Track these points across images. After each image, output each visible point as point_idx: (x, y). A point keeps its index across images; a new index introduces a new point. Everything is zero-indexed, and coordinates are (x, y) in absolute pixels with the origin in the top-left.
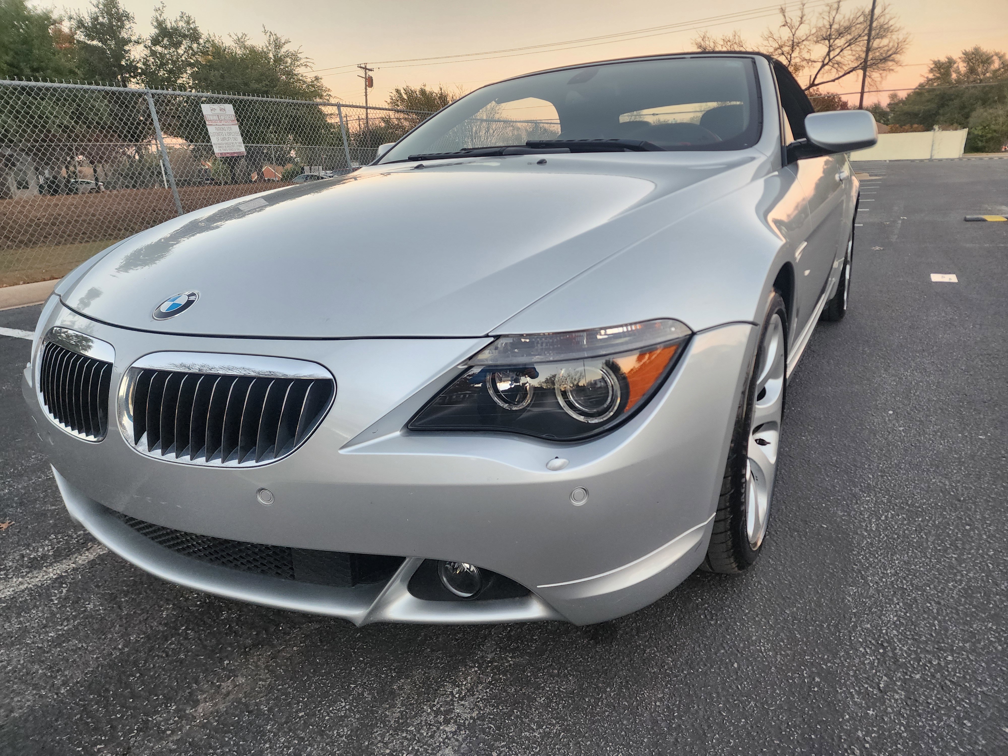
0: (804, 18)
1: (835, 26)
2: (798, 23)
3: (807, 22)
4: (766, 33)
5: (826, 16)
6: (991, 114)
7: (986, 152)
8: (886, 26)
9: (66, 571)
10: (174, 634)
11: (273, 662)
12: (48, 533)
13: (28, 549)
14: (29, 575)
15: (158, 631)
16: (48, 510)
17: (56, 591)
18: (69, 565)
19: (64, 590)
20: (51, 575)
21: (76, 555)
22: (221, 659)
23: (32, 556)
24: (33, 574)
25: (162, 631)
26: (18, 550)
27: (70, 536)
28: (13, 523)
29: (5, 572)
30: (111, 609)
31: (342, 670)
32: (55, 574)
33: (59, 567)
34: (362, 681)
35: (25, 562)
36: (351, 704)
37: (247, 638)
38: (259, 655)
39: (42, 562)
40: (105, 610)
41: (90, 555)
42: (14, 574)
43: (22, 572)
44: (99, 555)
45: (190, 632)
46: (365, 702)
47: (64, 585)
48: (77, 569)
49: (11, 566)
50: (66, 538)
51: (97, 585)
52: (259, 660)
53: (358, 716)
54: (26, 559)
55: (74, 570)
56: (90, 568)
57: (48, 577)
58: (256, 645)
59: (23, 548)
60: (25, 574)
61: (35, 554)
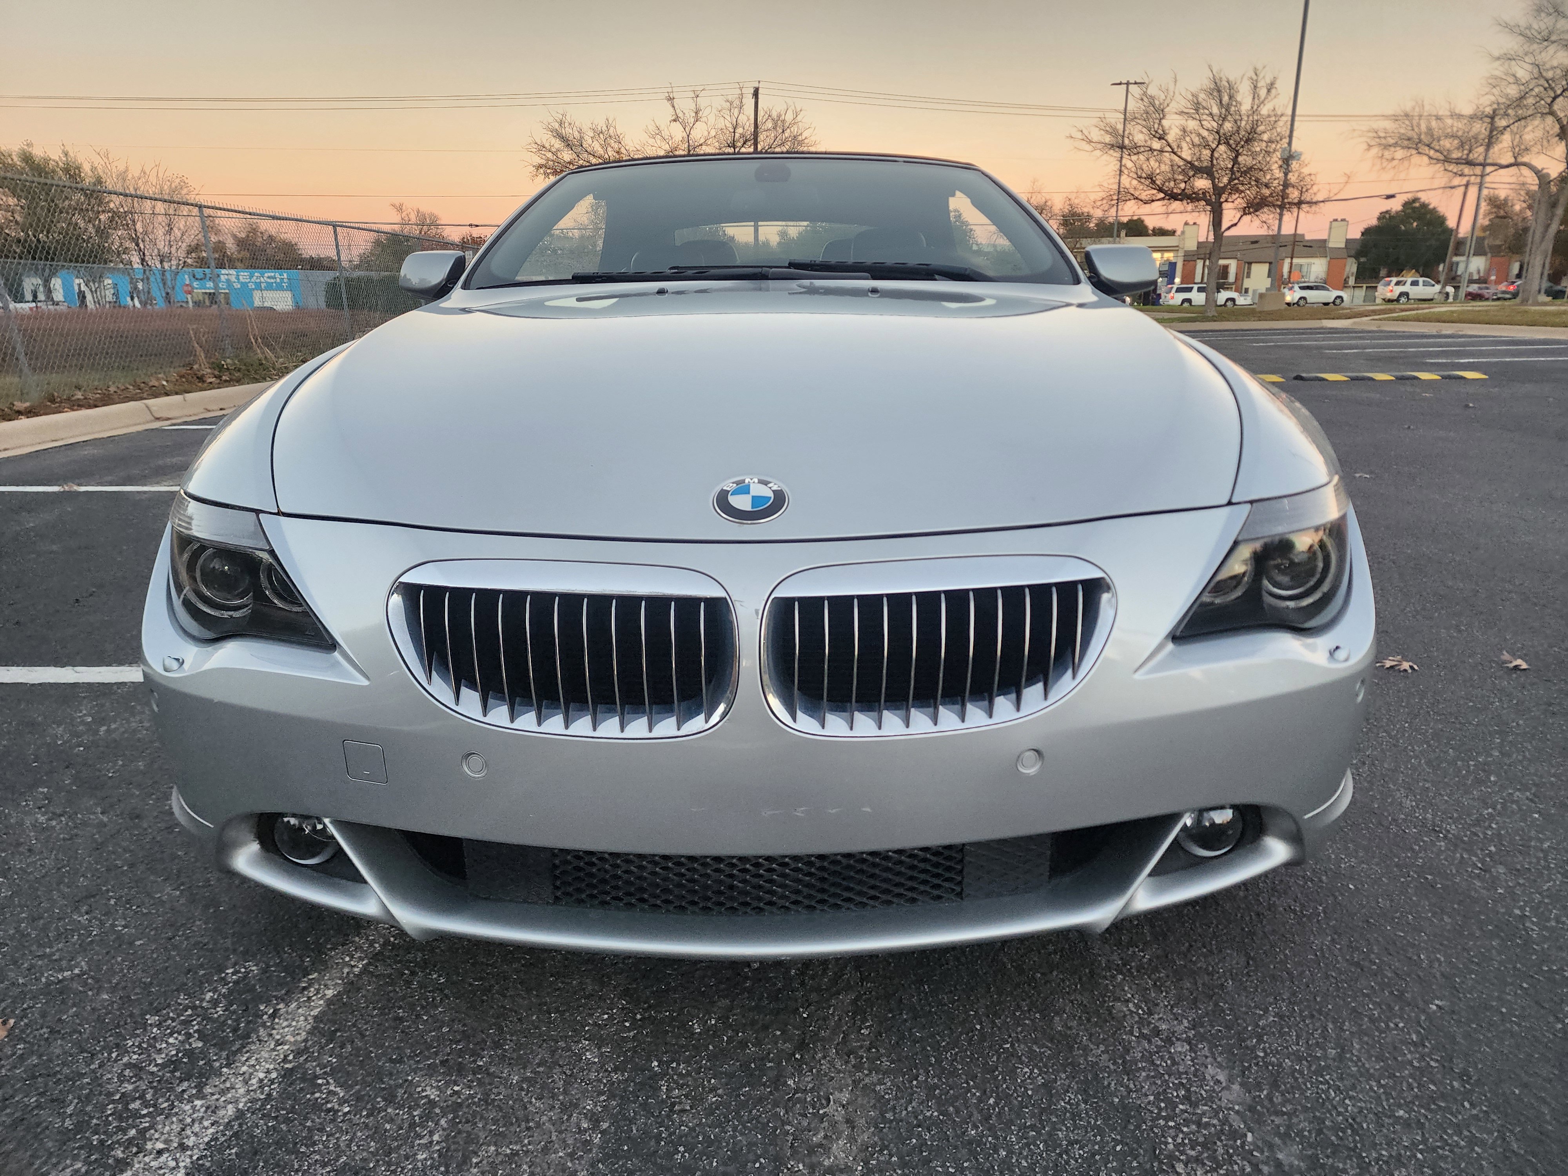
0: (700, 114)
1: (740, 130)
2: (692, 120)
3: (704, 119)
4: (652, 129)
5: (726, 113)
8: (800, 138)
9: (285, 1060)
10: (655, 1077)
11: (856, 1058)
12: (131, 1015)
13: (128, 1052)
14: (208, 1090)
15: (619, 1082)
16: (64, 979)
17: (317, 1095)
18: (274, 1050)
19: (332, 1088)
20: (262, 1075)
21: (262, 1032)
22: (778, 1082)
23: (159, 1061)
24: (215, 1086)
25: (626, 1080)
26: (109, 1061)
27: (194, 1008)
28: (12, 1021)
29: (138, 1102)
30: (480, 1083)
31: (967, 1035)
32: (268, 1072)
33: (256, 1059)
34: (1010, 1036)
35: (160, 1074)
36: (1036, 1066)
37: (776, 1043)
38: (824, 1057)
39: (201, 1063)
40: (470, 1087)
41: (294, 1023)
42: (168, 1100)
43: (184, 1091)
44: (315, 1017)
45: (674, 1065)
46: (1049, 1058)
47: (320, 1081)
48: (303, 1051)
49: (136, 1090)
50: (189, 1012)
51: (391, 1060)
52: (831, 1063)
53: (1063, 1076)
54: (155, 1069)
55: (298, 1053)
56: (330, 1041)
57: (261, 1081)
58: (802, 1046)
59: (114, 1055)
60: (194, 1092)
61: (163, 1056)
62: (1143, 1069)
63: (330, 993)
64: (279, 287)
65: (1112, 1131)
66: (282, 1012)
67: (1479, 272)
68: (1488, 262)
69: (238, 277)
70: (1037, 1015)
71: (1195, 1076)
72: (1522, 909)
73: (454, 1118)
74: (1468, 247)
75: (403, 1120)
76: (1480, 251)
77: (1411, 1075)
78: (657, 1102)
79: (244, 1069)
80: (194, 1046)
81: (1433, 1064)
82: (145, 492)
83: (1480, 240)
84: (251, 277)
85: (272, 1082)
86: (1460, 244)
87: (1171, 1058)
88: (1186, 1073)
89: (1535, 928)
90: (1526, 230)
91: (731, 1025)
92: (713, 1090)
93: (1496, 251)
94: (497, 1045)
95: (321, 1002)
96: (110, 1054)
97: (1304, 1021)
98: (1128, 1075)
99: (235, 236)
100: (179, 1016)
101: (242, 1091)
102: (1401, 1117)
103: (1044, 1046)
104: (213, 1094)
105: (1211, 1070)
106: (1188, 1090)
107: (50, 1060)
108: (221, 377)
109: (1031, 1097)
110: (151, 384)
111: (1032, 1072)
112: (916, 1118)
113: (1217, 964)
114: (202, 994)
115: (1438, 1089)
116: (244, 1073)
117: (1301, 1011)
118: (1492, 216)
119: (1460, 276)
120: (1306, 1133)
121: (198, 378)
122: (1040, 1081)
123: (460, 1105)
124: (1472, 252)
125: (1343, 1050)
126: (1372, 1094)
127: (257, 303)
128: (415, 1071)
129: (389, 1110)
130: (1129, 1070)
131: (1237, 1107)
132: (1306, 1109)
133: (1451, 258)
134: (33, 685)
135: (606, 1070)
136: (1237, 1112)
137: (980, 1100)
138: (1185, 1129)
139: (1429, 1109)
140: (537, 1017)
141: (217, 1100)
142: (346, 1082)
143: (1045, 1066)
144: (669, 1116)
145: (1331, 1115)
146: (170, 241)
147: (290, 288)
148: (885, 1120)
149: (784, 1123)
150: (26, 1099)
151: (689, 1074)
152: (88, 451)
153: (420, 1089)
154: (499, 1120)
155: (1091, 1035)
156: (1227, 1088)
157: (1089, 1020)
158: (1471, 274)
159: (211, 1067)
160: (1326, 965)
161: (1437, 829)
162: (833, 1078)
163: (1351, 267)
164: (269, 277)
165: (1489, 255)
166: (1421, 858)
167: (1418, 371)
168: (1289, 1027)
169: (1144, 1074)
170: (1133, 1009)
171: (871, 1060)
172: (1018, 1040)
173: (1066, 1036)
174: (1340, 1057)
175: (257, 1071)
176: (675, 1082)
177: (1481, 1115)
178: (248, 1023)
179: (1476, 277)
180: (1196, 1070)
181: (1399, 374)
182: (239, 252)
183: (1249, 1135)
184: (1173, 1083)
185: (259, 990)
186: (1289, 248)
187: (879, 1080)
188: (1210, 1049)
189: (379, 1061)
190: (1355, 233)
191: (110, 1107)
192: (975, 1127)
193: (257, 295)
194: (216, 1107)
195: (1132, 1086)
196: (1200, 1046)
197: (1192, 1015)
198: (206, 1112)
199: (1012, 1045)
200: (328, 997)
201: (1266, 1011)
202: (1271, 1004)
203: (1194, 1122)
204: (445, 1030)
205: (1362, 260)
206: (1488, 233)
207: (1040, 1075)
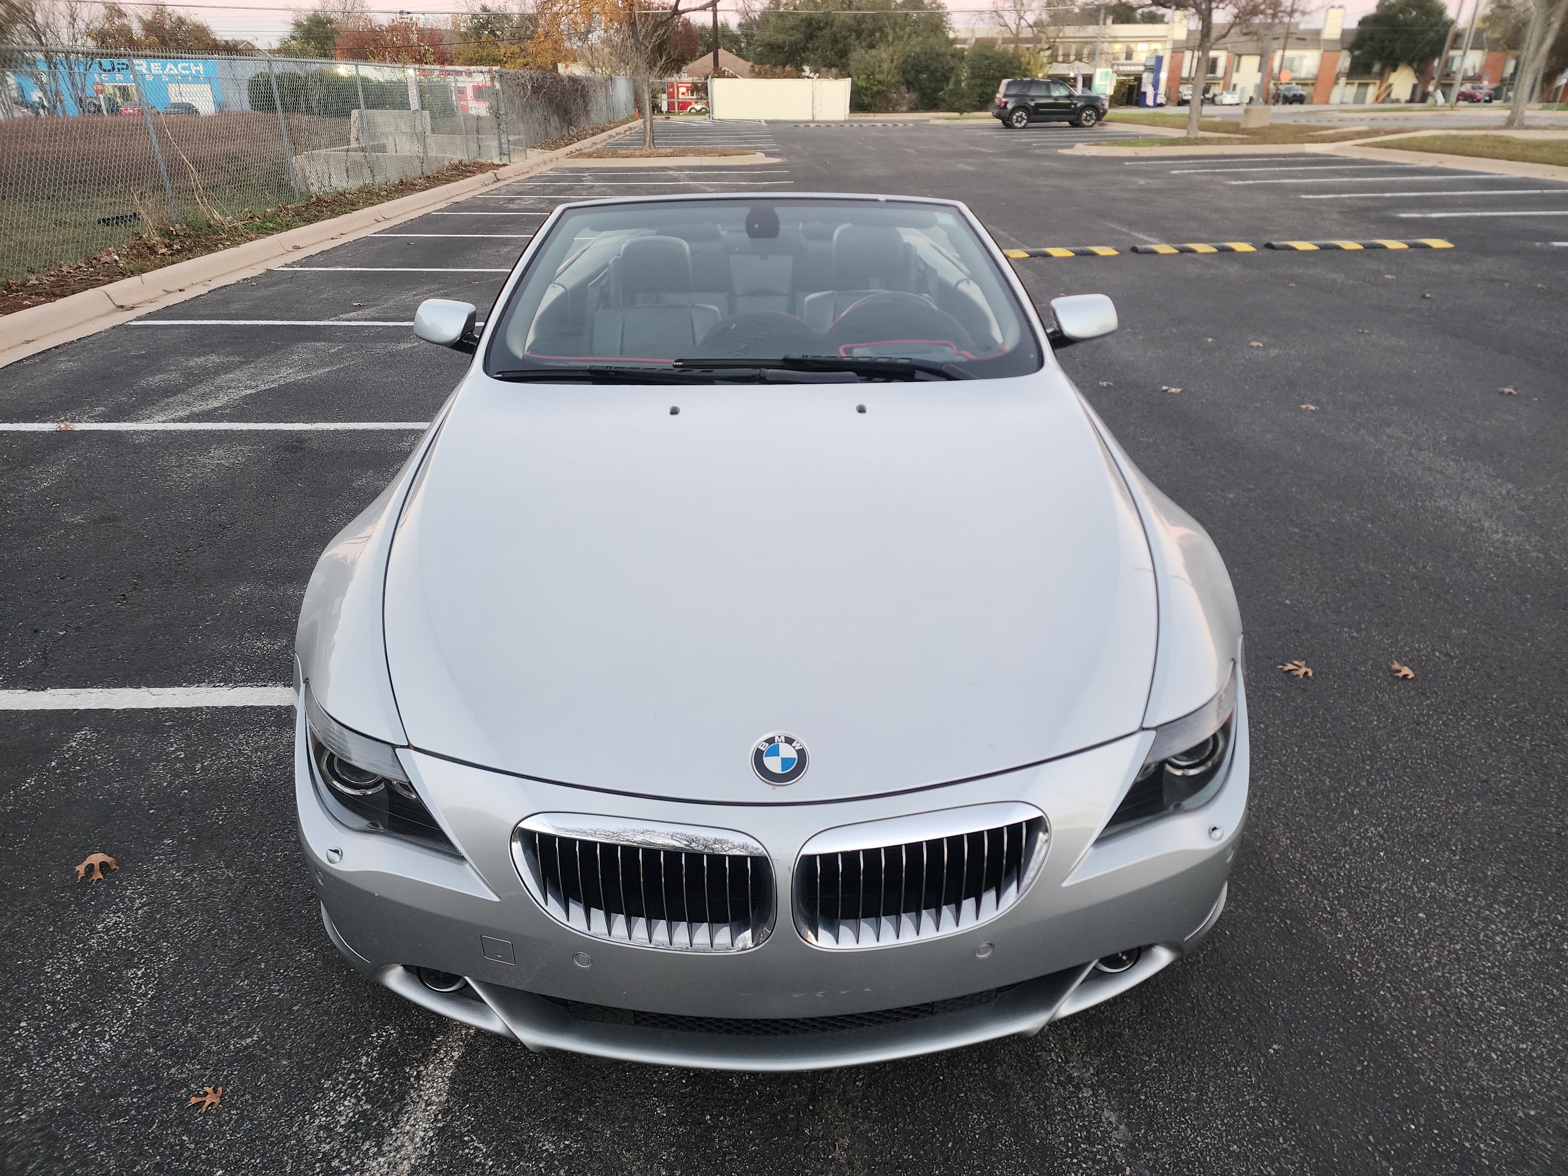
6: (872, 57)
7: (874, 112)
9: (436, 1120)
10: (709, 1129)
11: (853, 1107)
12: (310, 1080)
13: (317, 1115)
14: (385, 1148)
15: (684, 1134)
16: (247, 1047)
17: (467, 1151)
18: (425, 1110)
19: (476, 1144)
20: (422, 1134)
21: (413, 1094)
22: (798, 1131)
23: (343, 1123)
24: (390, 1145)
25: (689, 1133)
26: (305, 1124)
27: (356, 1072)
28: (220, 1089)
29: (337, 1161)
30: (584, 1138)
31: (933, 1085)
32: (425, 1130)
33: (415, 1119)
34: (964, 1086)
35: (346, 1134)
36: (982, 1113)
37: (794, 1096)
38: (830, 1107)
39: (375, 1123)
40: (577, 1142)
41: (435, 1085)
42: (358, 1158)
43: (368, 1149)
44: (450, 1078)
45: (722, 1118)
46: (992, 1105)
47: (466, 1139)
48: (448, 1110)
49: (332, 1149)
50: (353, 1076)
51: (514, 1118)
52: (836, 1112)
53: (1001, 1121)
54: (341, 1130)
55: (445, 1112)
56: (466, 1101)
57: (423, 1139)
58: (813, 1099)
59: (307, 1118)
60: (376, 1150)
61: (344, 1117)
62: (1058, 1113)
63: (456, 1055)
64: (196, 79)
65: (1033, 1168)
66: (424, 1073)
67: (1474, 69)
68: (1485, 58)
69: (149, 69)
70: (985, 1066)
71: (1095, 1118)
72: (1353, 954)
73: (569, 1169)
74: (1468, 39)
75: (533, 1171)
76: (1477, 45)
77: (1247, 1115)
78: (713, 1153)
79: (408, 1128)
80: (365, 1108)
81: (1263, 1104)
82: (142, 433)
83: (1479, 32)
84: (164, 68)
85: (431, 1138)
86: (1458, 36)
87: (1079, 1103)
88: (1088, 1116)
89: (1358, 973)
90: (1525, 24)
91: (761, 1080)
92: (752, 1140)
93: (1493, 46)
94: (591, 1103)
95: (451, 1064)
96: (304, 1117)
97: (1177, 1067)
98: (1047, 1119)
99: (140, 19)
100: (347, 1079)
101: (410, 1148)
102: (1234, 1151)
103: (988, 1094)
104: (390, 1152)
105: (1106, 1113)
106: (1088, 1132)
107: (260, 1124)
108: (172, 246)
109: (977, 1140)
110: (103, 260)
111: (979, 1118)
112: (897, 1160)
113: (1118, 1013)
114: (359, 1058)
115: (1263, 1126)
116: (408, 1132)
117: (1176, 1057)
118: (1494, 6)
119: (1454, 72)
120: (1167, 1166)
121: (148, 248)
122: (985, 1125)
123: (572, 1157)
124: (1470, 45)
125: (1201, 1092)
126: (1216, 1131)
127: (174, 99)
128: (533, 1127)
129: (522, 1163)
130: (1048, 1115)
131: (1121, 1145)
132: (1169, 1145)
133: (1447, 52)
134: (118, 711)
135: (673, 1125)
136: (1122, 1149)
137: (943, 1144)
138: (1084, 1165)
139: (1254, 1145)
140: (617, 1076)
141: (395, 1157)
142: (485, 1138)
143: (989, 1113)
144: (722, 1164)
145: (1186, 1150)
146: (74, 35)
147: (209, 80)
148: (875, 1164)
149: (804, 1167)
150: (253, 1161)
151: (733, 1126)
152: (65, 365)
153: (540, 1145)
154: (601, 1170)
155: (1023, 1083)
156: (1117, 1129)
157: (1022, 1070)
158: (1466, 71)
159: (383, 1127)
160: (1200, 1012)
161: (1302, 870)
162: (837, 1126)
163: (1344, 61)
164: (183, 68)
165: (1487, 50)
166: (1285, 902)
167: (1386, 239)
168: (1166, 1073)
169: (1059, 1118)
170: (1055, 1058)
171: (865, 1110)
172: (970, 1090)
173: (1005, 1085)
174: (1199, 1100)
175: (416, 1130)
176: (724, 1133)
177: (1289, 1149)
178: (401, 1085)
179: (1471, 74)
180: (1096, 1113)
181: (1367, 242)
182: (147, 37)
183: (1128, 1169)
184: (1079, 1125)
185: (401, 1053)
186: (1282, 41)
187: (870, 1127)
188: (1107, 1095)
189: (506, 1119)
190: (1352, 24)
191: (317, 1165)
192: (938, 1168)
193: (173, 89)
194: (396, 1164)
195: (1049, 1129)
196: (1100, 1091)
197: (1096, 1062)
198: (388, 1167)
199: (966, 1094)
200: (455, 1058)
201: (1150, 1057)
202: (1154, 1051)
203: (1090, 1159)
204: (549, 1089)
205: (1357, 53)
206: (1488, 24)
207: (985, 1120)
